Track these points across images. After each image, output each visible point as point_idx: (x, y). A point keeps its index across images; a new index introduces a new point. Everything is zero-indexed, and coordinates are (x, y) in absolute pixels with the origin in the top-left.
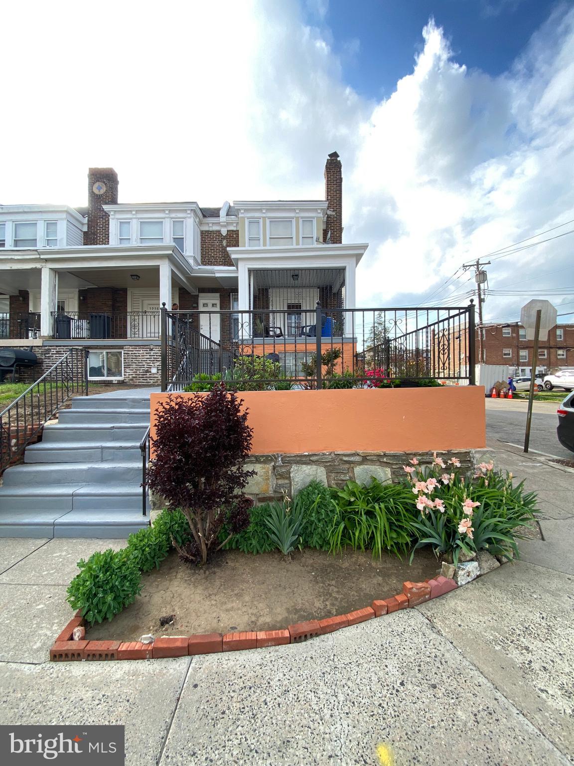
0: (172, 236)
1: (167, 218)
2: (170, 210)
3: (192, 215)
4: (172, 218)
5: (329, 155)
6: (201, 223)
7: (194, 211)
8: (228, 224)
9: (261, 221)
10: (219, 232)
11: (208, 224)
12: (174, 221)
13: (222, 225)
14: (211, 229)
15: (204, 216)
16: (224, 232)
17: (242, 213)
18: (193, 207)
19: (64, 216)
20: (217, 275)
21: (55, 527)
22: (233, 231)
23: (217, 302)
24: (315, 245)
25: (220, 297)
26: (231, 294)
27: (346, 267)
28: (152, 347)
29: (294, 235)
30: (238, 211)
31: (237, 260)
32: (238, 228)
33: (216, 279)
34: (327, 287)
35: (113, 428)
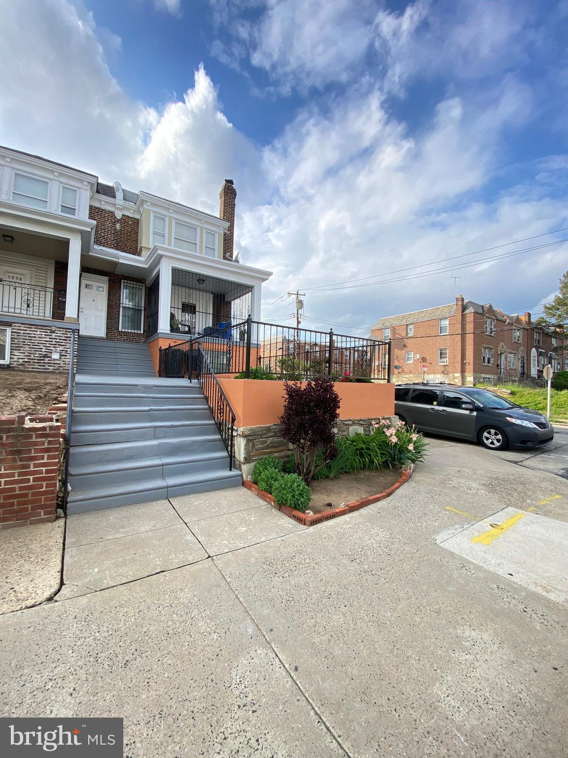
0: (60, 203)
1: (55, 180)
2: (60, 173)
3: (89, 188)
4: (62, 183)
5: (226, 181)
6: (92, 198)
7: (92, 184)
8: (124, 208)
9: (167, 219)
10: (112, 213)
11: (100, 200)
12: (64, 187)
13: (119, 208)
14: (102, 207)
15: (98, 192)
16: (119, 215)
17: (148, 205)
18: (93, 180)
20: (121, 261)
21: (169, 489)
22: (128, 217)
23: (105, 286)
24: (216, 258)
25: (109, 281)
26: (122, 281)
27: (254, 286)
28: (54, 329)
29: (198, 242)
30: (143, 202)
31: (161, 256)
32: (137, 217)
33: (116, 264)
34: (221, 294)
35: (150, 410)
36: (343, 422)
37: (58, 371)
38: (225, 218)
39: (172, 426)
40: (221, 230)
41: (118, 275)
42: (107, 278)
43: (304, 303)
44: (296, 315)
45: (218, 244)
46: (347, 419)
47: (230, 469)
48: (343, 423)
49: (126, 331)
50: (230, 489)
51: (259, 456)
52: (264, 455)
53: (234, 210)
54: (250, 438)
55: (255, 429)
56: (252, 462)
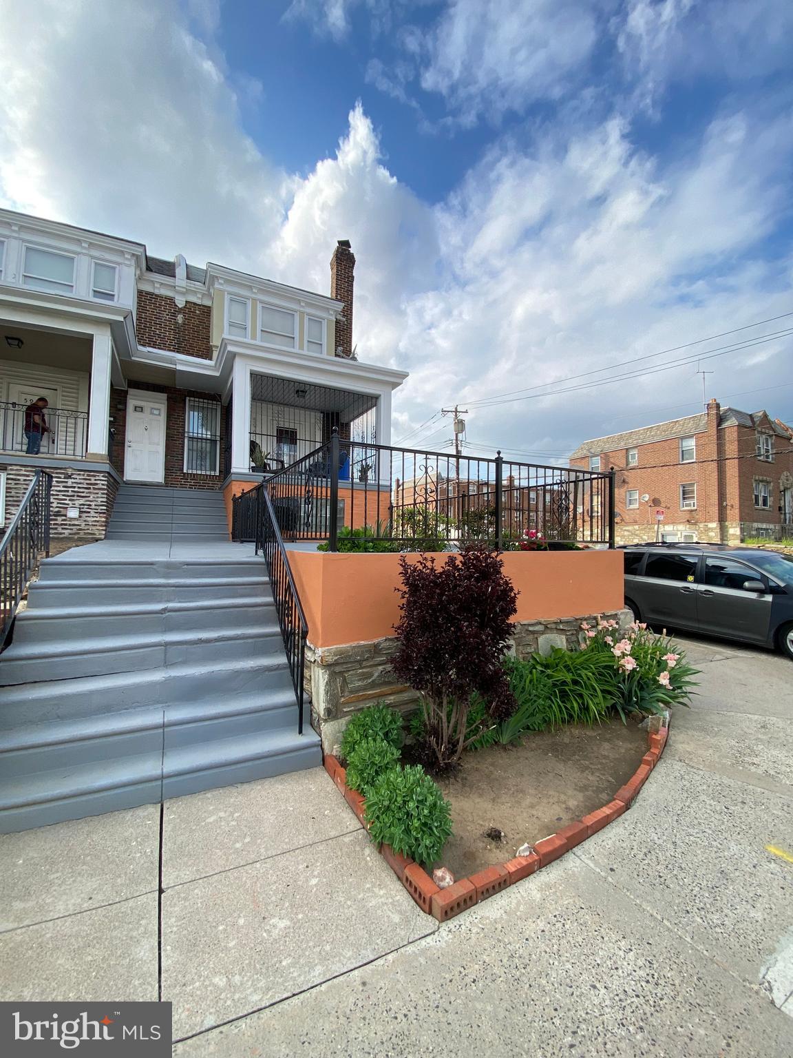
0: (92, 287)
1: (84, 254)
2: (91, 243)
3: (133, 262)
4: (93, 257)
5: (339, 242)
6: (139, 279)
7: (137, 257)
8: (188, 291)
9: (249, 303)
10: (172, 299)
11: (153, 282)
12: (96, 264)
13: (180, 292)
14: (157, 292)
15: (149, 269)
16: (180, 302)
17: (221, 284)
18: (138, 251)
20: (179, 367)
21: (165, 781)
22: (195, 304)
23: (163, 408)
24: (324, 356)
25: (168, 399)
26: (188, 398)
27: (380, 395)
28: (70, 472)
29: (297, 335)
30: (214, 278)
31: (233, 356)
32: (207, 303)
33: (174, 372)
34: (333, 413)
35: (165, 610)
36: (526, 627)
37: (76, 537)
38: (339, 297)
39: (200, 641)
40: (331, 315)
41: (180, 390)
42: (163, 396)
43: (466, 423)
44: (454, 441)
45: (327, 336)
46: (533, 621)
47: (300, 732)
48: (527, 630)
49: (195, 472)
50: (295, 775)
51: (357, 704)
52: (367, 701)
53: (352, 285)
54: (338, 669)
55: (347, 651)
56: (341, 718)
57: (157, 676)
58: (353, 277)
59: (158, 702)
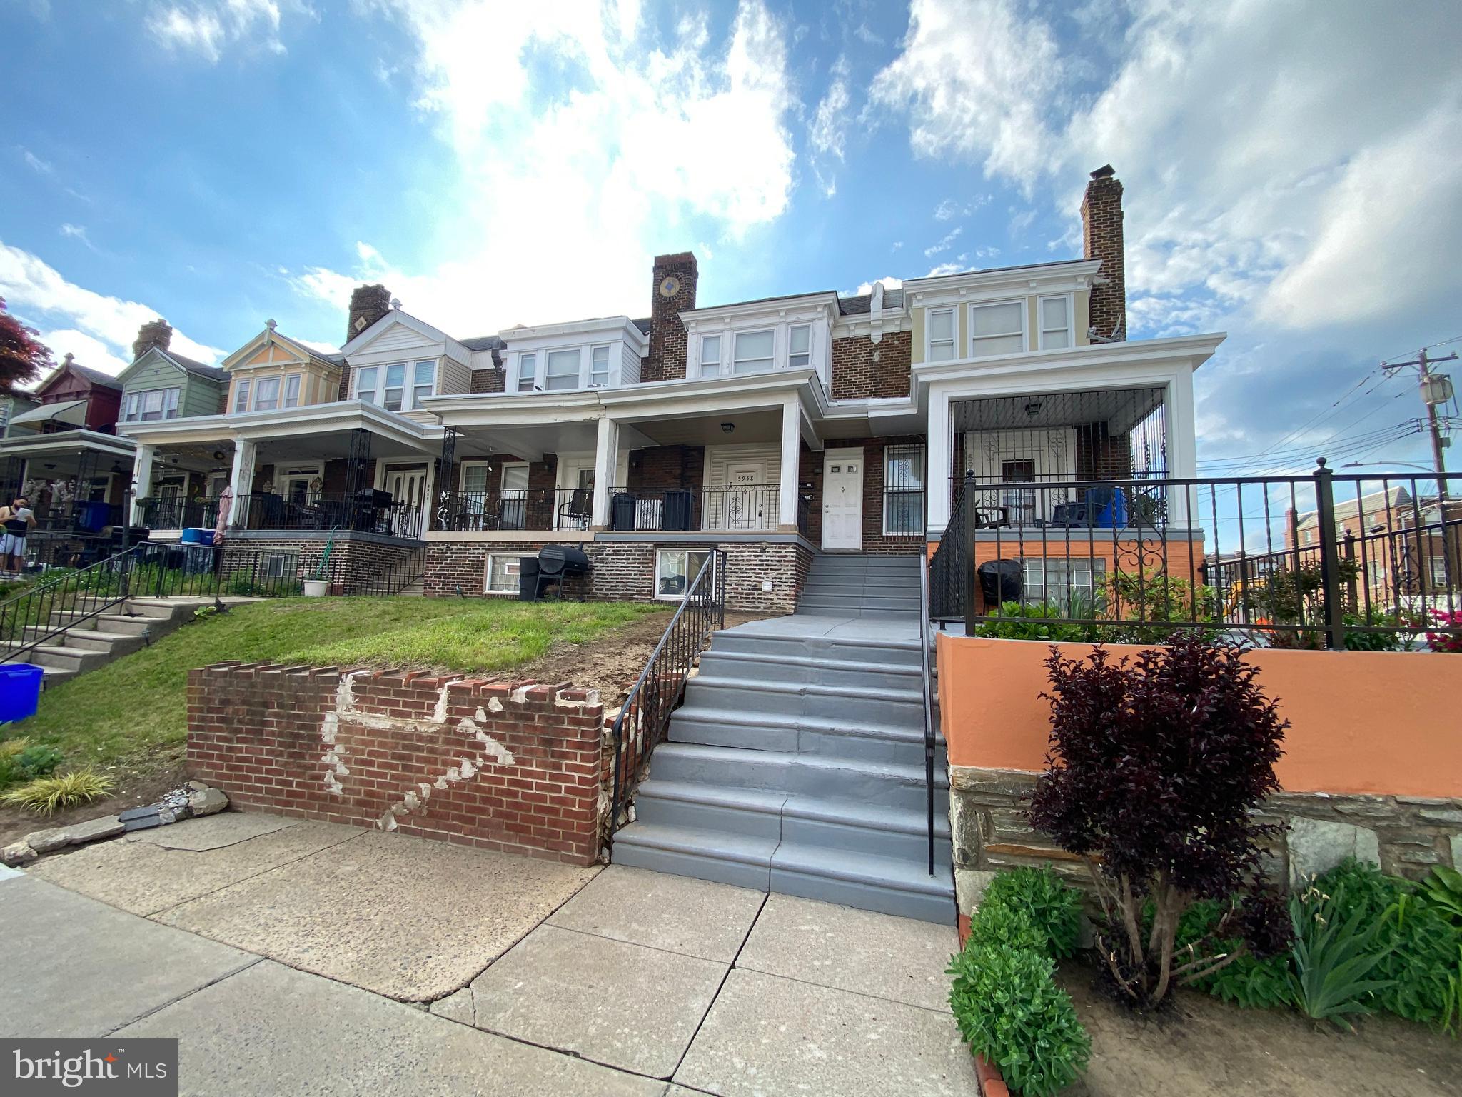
0: (789, 354)
1: (782, 323)
2: (789, 310)
3: (826, 314)
4: (789, 323)
5: (1093, 173)
6: (834, 327)
7: (829, 306)
8: (885, 322)
9: (956, 310)
10: (867, 338)
11: (847, 326)
12: (793, 328)
13: (876, 325)
14: (852, 335)
15: (843, 313)
16: (876, 338)
17: (920, 300)
18: (831, 299)
19: (620, 335)
20: (871, 414)
21: (773, 871)
22: (893, 334)
23: (859, 464)
24: (1073, 348)
25: (865, 453)
26: (886, 447)
27: (1168, 383)
28: (764, 545)
29: (1026, 331)
30: (910, 297)
31: (927, 385)
32: (906, 328)
33: (867, 421)
34: (1095, 425)
35: (803, 692)
37: (769, 611)
38: (1096, 252)
40: (1081, 283)
41: (878, 439)
42: (860, 450)
45: (1076, 316)
47: (931, 872)
49: (895, 534)
54: (977, 799)
55: (991, 778)
56: (984, 870)
57: (784, 760)
58: (1122, 213)
59: (784, 789)
